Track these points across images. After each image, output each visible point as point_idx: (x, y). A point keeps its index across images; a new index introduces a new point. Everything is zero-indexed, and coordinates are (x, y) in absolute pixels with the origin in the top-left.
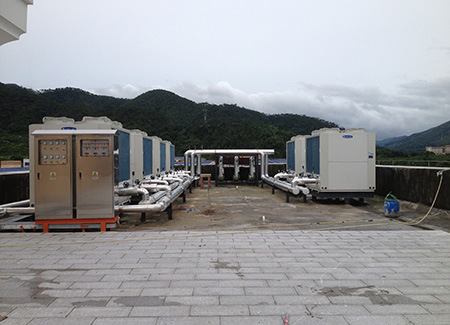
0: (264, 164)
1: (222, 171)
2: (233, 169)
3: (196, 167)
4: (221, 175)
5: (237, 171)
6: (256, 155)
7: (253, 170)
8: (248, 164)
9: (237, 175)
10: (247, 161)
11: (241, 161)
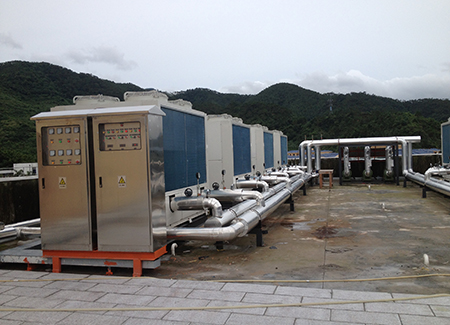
0: (407, 156)
1: (347, 166)
2: (363, 163)
3: (313, 162)
4: (347, 171)
5: (369, 164)
6: (395, 144)
7: (391, 164)
8: (384, 156)
9: (368, 170)
10: (382, 153)
11: (374, 153)
